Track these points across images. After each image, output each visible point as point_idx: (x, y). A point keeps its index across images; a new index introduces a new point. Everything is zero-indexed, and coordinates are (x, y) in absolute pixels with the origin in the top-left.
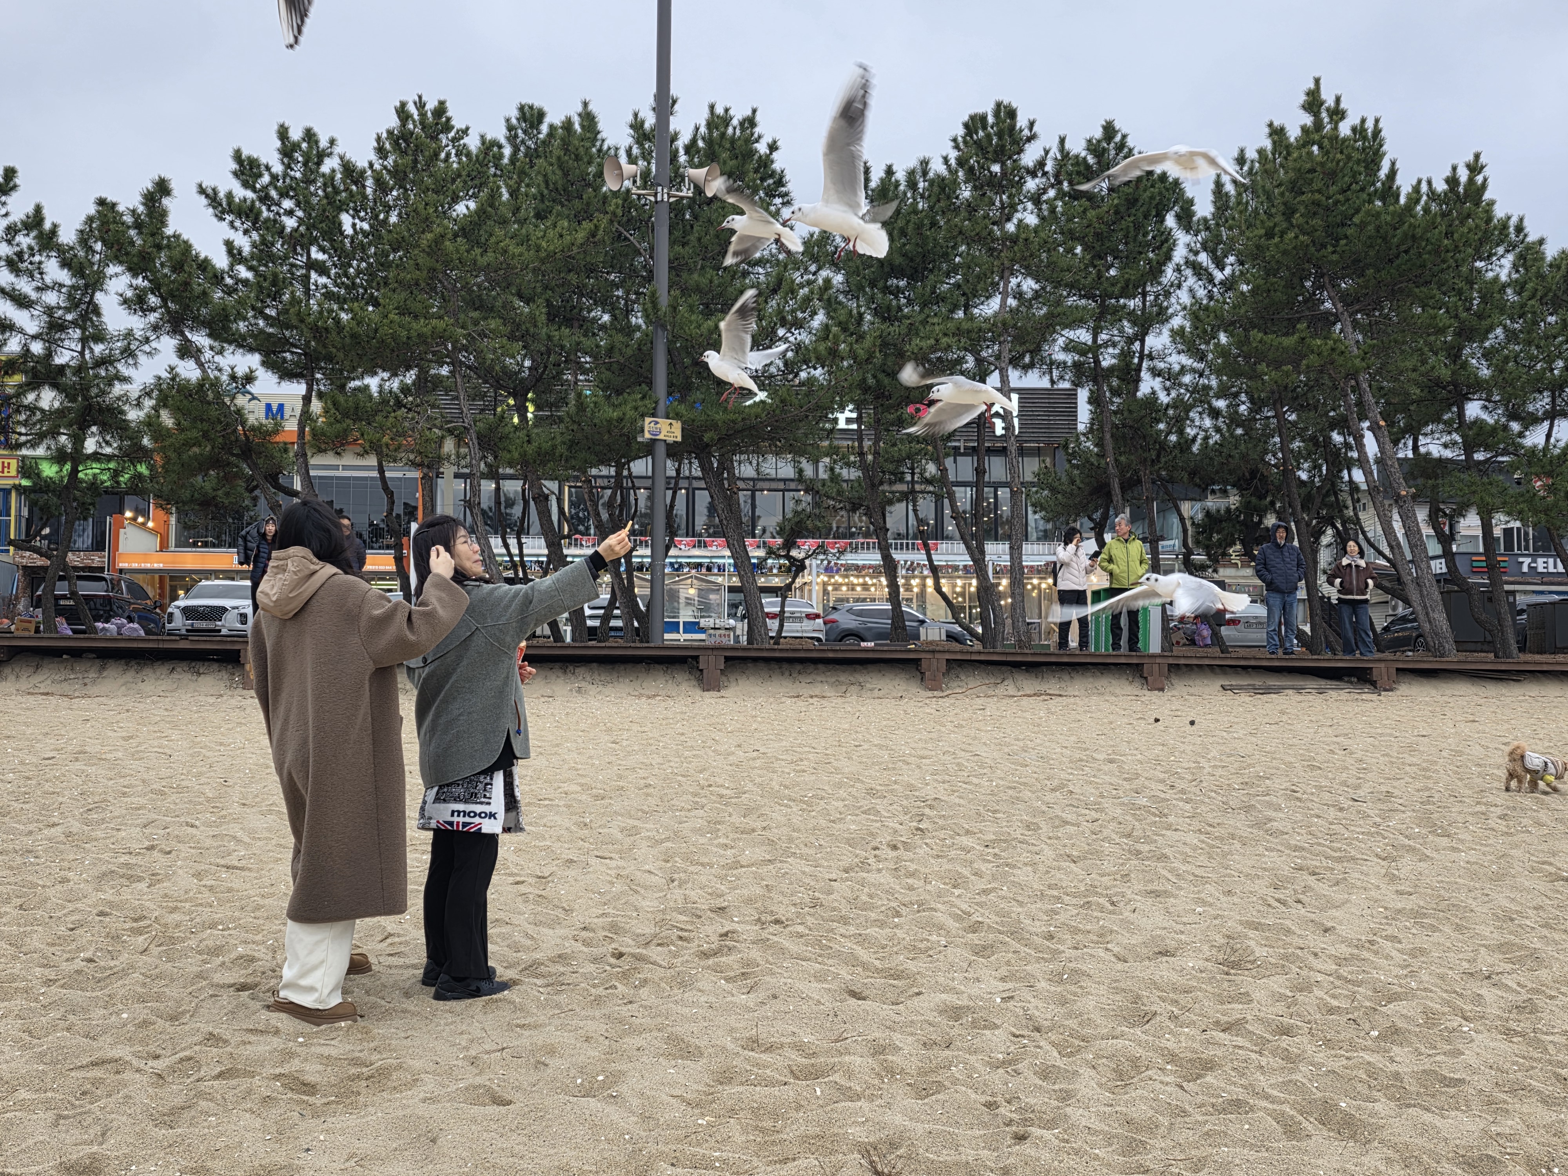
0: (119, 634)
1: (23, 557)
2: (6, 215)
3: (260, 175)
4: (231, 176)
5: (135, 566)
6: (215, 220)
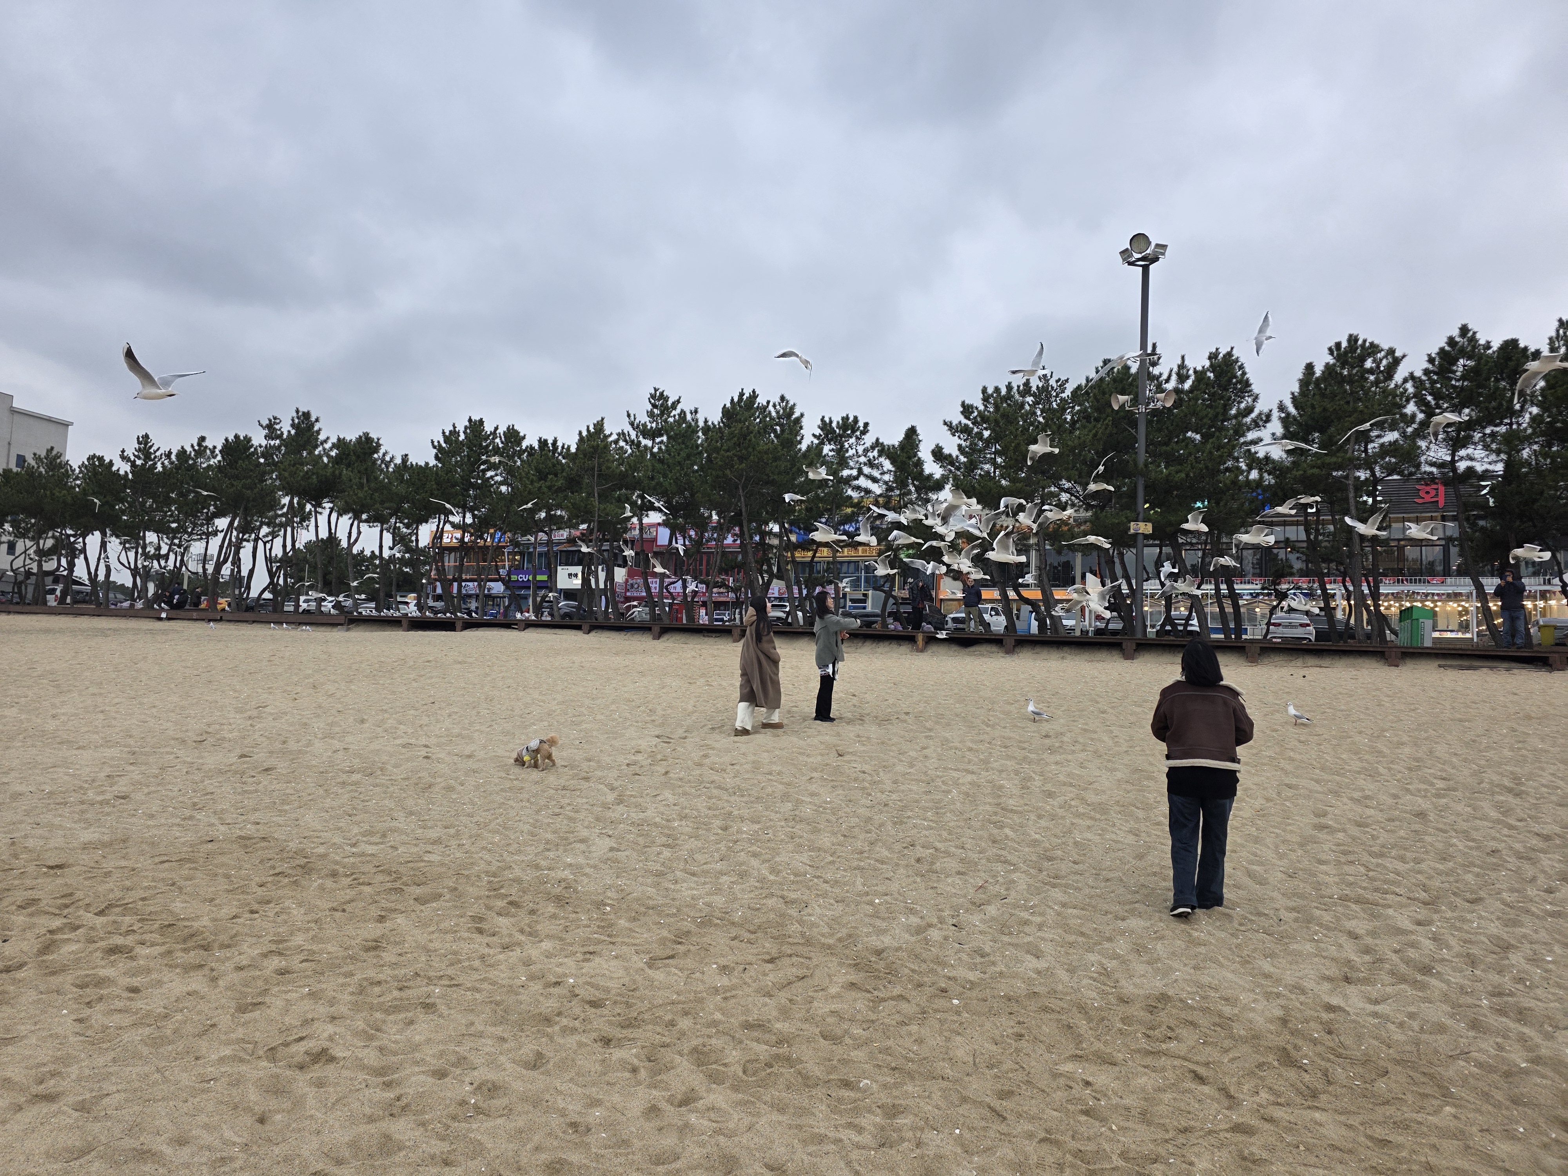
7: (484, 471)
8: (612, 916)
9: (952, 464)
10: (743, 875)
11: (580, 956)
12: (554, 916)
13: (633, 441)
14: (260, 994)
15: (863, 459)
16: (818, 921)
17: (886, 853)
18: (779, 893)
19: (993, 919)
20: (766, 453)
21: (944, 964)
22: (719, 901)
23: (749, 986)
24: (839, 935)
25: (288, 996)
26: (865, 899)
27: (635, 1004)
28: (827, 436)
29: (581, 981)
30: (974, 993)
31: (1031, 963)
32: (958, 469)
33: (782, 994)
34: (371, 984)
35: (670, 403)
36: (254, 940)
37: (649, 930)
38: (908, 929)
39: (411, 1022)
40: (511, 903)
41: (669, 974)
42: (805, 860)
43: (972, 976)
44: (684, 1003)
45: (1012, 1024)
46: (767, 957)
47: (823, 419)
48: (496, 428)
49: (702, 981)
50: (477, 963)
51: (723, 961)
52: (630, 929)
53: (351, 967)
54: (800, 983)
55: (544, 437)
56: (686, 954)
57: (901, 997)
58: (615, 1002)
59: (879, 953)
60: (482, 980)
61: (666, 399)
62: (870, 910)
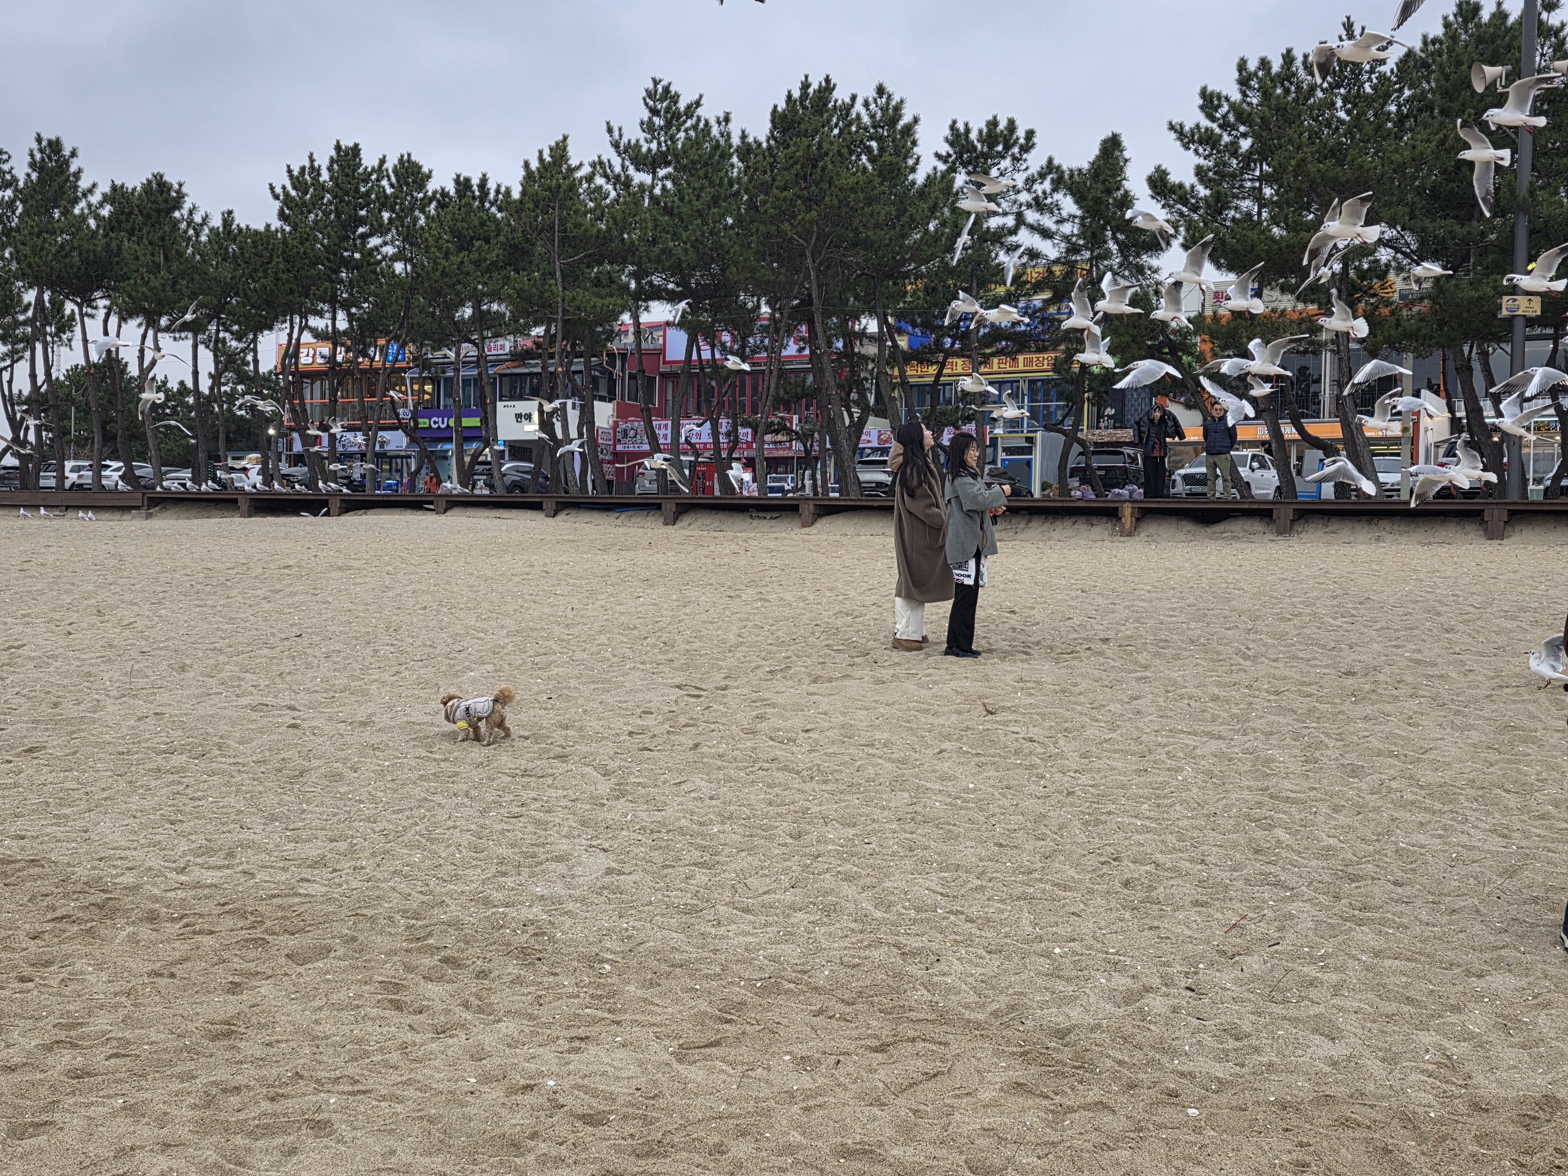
7: (364, 237)
8: (615, 979)
9: (1184, 200)
10: (829, 911)
11: (563, 1044)
12: (518, 981)
13: (617, 177)
14: (45, 1109)
15: (1024, 197)
16: (958, 983)
17: (1072, 872)
18: (892, 939)
19: (1255, 978)
20: (852, 190)
21: (1174, 1053)
22: (791, 952)
23: (846, 1089)
24: (994, 1006)
25: (90, 1112)
26: (1036, 947)
27: (658, 1119)
28: (960, 156)
29: (566, 1084)
30: (1223, 1099)
31: (1323, 1048)
32: (1195, 209)
33: (901, 1101)
34: (224, 1091)
35: (682, 105)
36: (29, 1024)
37: (677, 1001)
38: (1110, 995)
39: (293, 1151)
40: (446, 960)
41: (711, 1070)
42: (933, 885)
43: (1220, 1070)
44: (738, 1117)
45: (1289, 1147)
46: (875, 1043)
47: (953, 127)
48: (383, 161)
49: (767, 1082)
50: (395, 1057)
51: (801, 1050)
52: (645, 1000)
53: (190, 1065)
54: (930, 1085)
55: (465, 174)
56: (739, 1038)
57: (1101, 1105)
58: (625, 1117)
59: (1062, 1034)
60: (404, 1083)
61: (675, 99)
62: (1045, 964)
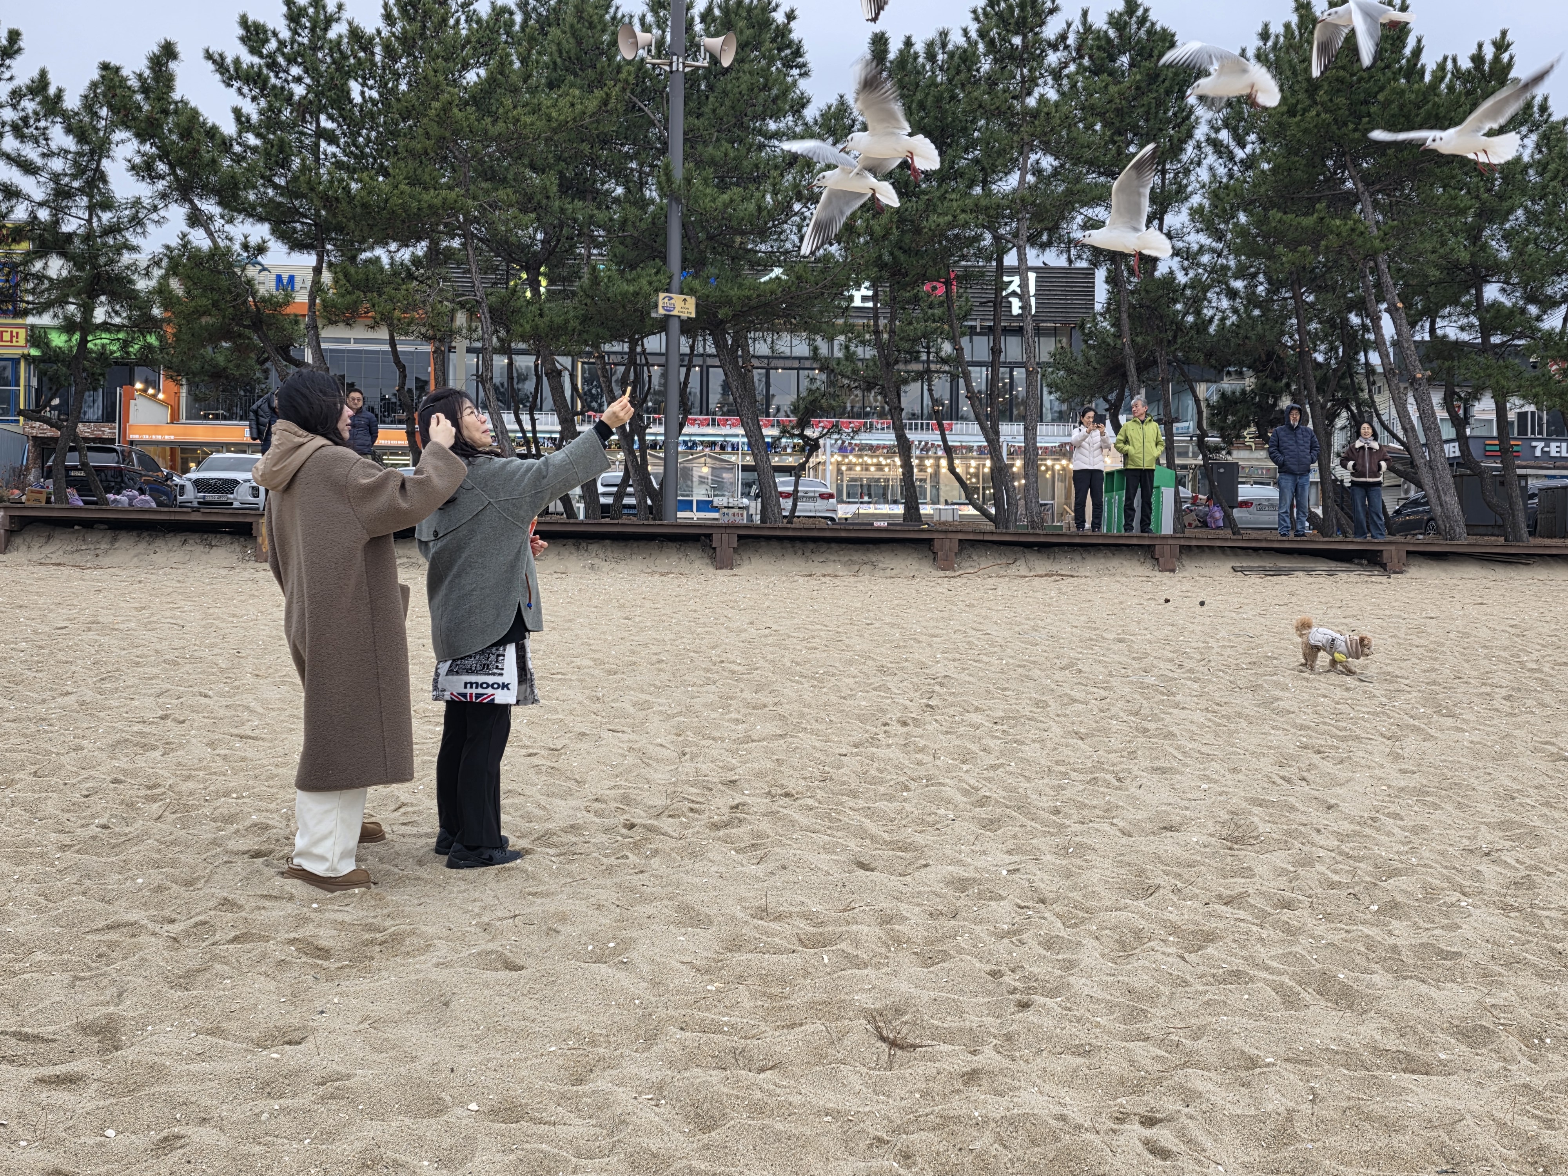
0: (130, 505)
1: (33, 428)
2: (11, 78)
3: (267, 41)
4: (238, 42)
5: (146, 437)
6: (222, 86)
